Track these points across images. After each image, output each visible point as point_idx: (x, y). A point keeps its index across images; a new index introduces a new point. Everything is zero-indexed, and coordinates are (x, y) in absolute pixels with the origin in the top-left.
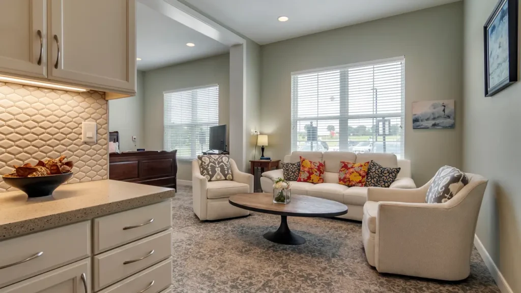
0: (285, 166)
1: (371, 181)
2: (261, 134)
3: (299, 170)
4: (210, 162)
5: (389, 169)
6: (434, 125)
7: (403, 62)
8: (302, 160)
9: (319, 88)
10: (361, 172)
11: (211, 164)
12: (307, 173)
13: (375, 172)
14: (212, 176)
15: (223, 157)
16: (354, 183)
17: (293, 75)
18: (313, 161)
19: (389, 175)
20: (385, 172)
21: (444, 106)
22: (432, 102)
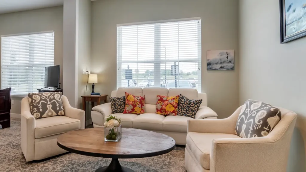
0: (112, 100)
1: (181, 110)
2: (92, 73)
3: (125, 103)
4: (41, 99)
5: (194, 101)
6: (221, 68)
7: (200, 21)
8: (127, 95)
9: (138, 38)
10: (174, 104)
11: (42, 101)
12: (131, 106)
13: (184, 103)
14: (42, 114)
15: (55, 94)
16: (169, 113)
17: (118, 26)
18: (136, 95)
19: (195, 106)
20: (192, 103)
21: (228, 54)
22: (220, 51)
